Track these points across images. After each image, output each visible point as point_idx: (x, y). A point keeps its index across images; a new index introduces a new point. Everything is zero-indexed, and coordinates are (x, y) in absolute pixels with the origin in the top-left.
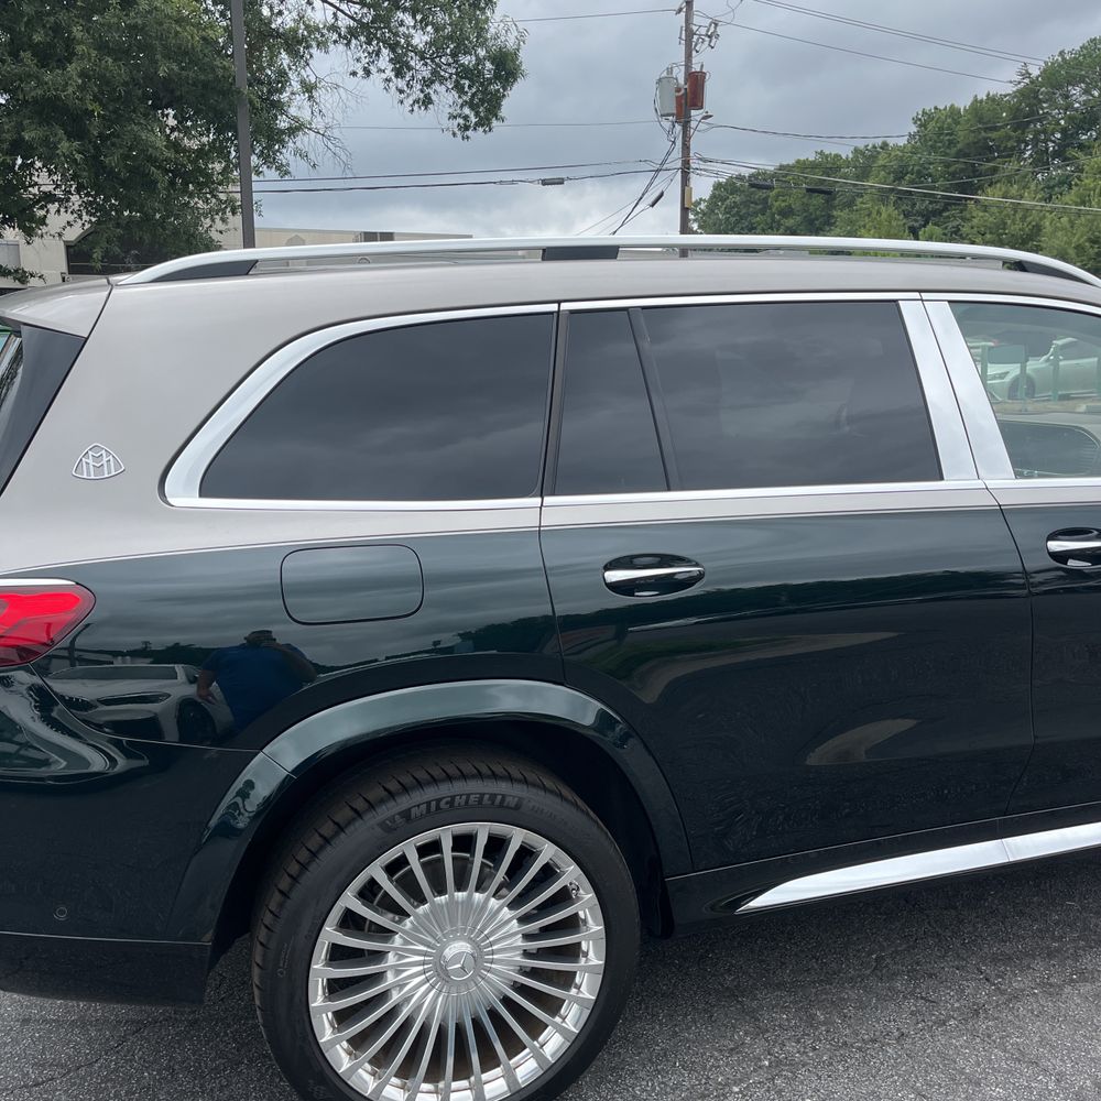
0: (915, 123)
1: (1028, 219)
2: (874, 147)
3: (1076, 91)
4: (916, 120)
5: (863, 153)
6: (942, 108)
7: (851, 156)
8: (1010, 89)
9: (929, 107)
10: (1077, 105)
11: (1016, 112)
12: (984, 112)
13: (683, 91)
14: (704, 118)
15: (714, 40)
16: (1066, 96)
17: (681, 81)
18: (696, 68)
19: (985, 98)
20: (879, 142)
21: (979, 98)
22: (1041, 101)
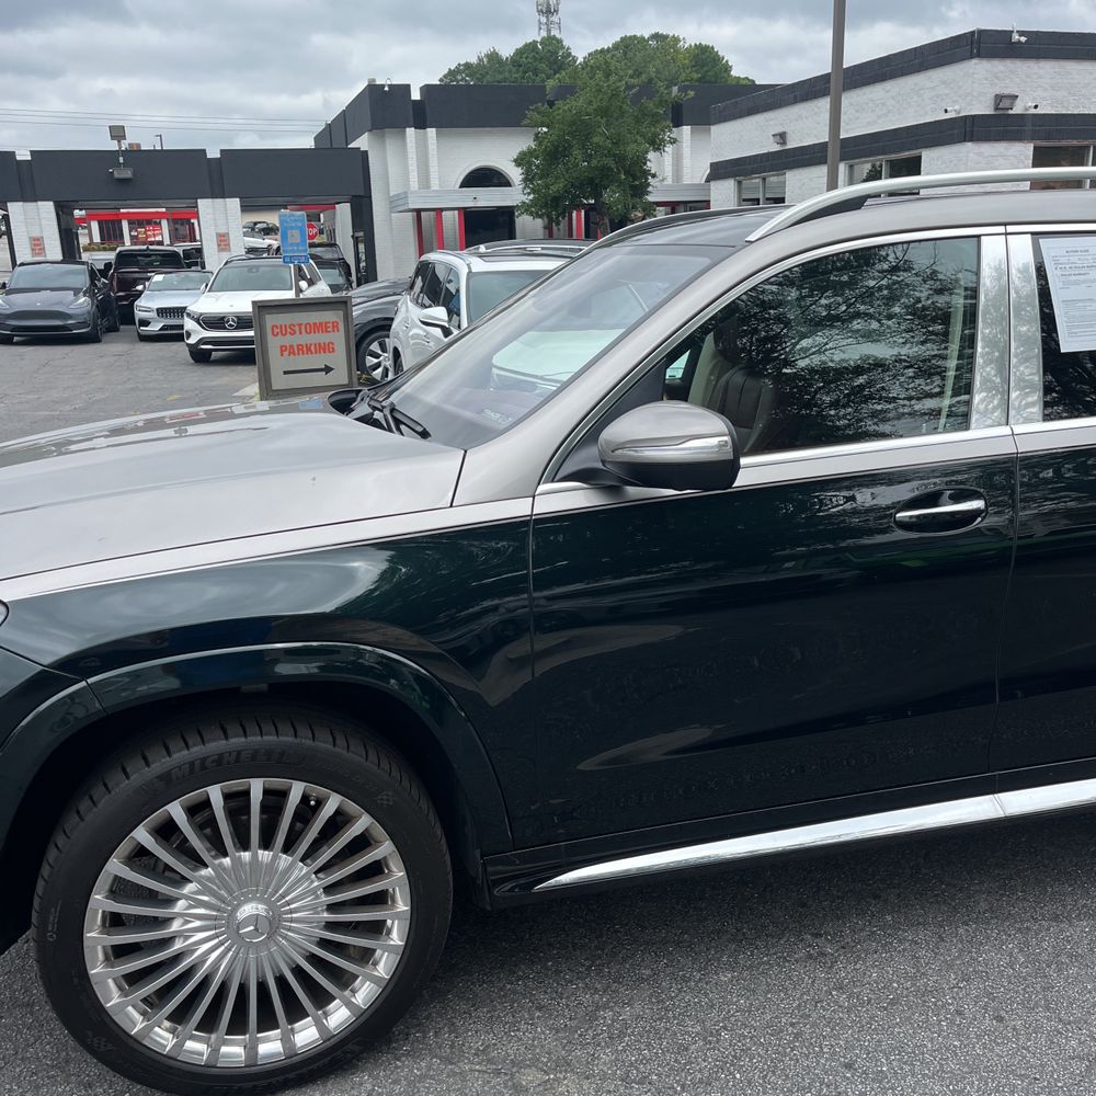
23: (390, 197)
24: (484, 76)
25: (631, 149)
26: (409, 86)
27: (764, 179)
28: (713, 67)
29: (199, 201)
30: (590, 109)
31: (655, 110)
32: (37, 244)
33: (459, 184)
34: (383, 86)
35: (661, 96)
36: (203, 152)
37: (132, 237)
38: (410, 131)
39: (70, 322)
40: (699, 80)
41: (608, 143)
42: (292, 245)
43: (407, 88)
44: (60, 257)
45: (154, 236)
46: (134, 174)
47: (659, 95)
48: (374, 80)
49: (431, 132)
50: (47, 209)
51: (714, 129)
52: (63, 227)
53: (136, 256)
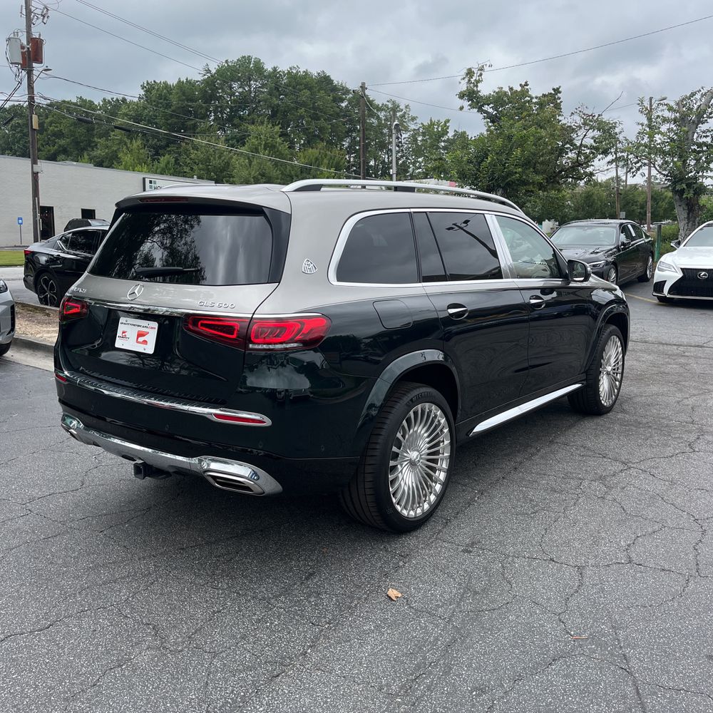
0: (143, 89)
1: (223, 158)
2: (117, 100)
3: (235, 85)
4: (143, 87)
5: (109, 102)
6: (159, 82)
7: (101, 103)
8: (200, 78)
9: (151, 80)
10: (237, 94)
11: (203, 92)
12: (185, 89)
13: (26, 50)
14: (45, 70)
15: (46, 19)
16: (231, 88)
17: (25, 42)
18: (35, 35)
19: (185, 81)
20: (120, 97)
21: (182, 80)
22: (217, 88)
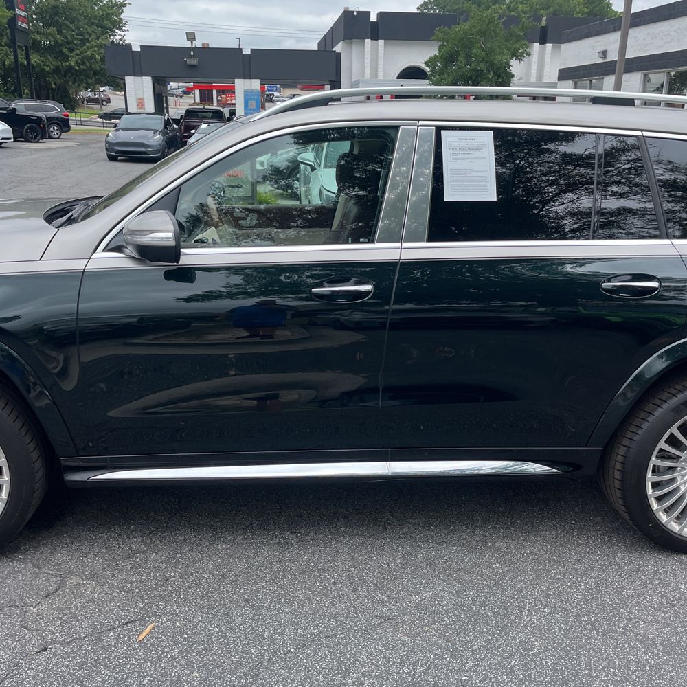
23: (352, 83)
24: (445, 6)
25: (498, 59)
26: (369, 12)
27: (591, 81)
28: (599, 4)
29: (236, 80)
30: (474, 30)
31: (518, 33)
32: (141, 102)
33: (396, 77)
34: (353, 12)
35: (523, 24)
36: (240, 50)
37: (218, 100)
38: (368, 41)
39: (149, 150)
40: (589, 13)
41: (483, 54)
42: (250, 110)
43: (368, 13)
44: (152, 110)
45: (231, 100)
46: (199, 62)
47: (521, 23)
48: (348, 8)
49: (381, 42)
50: (147, 81)
51: (563, 46)
52: (156, 92)
53: (197, 112)
